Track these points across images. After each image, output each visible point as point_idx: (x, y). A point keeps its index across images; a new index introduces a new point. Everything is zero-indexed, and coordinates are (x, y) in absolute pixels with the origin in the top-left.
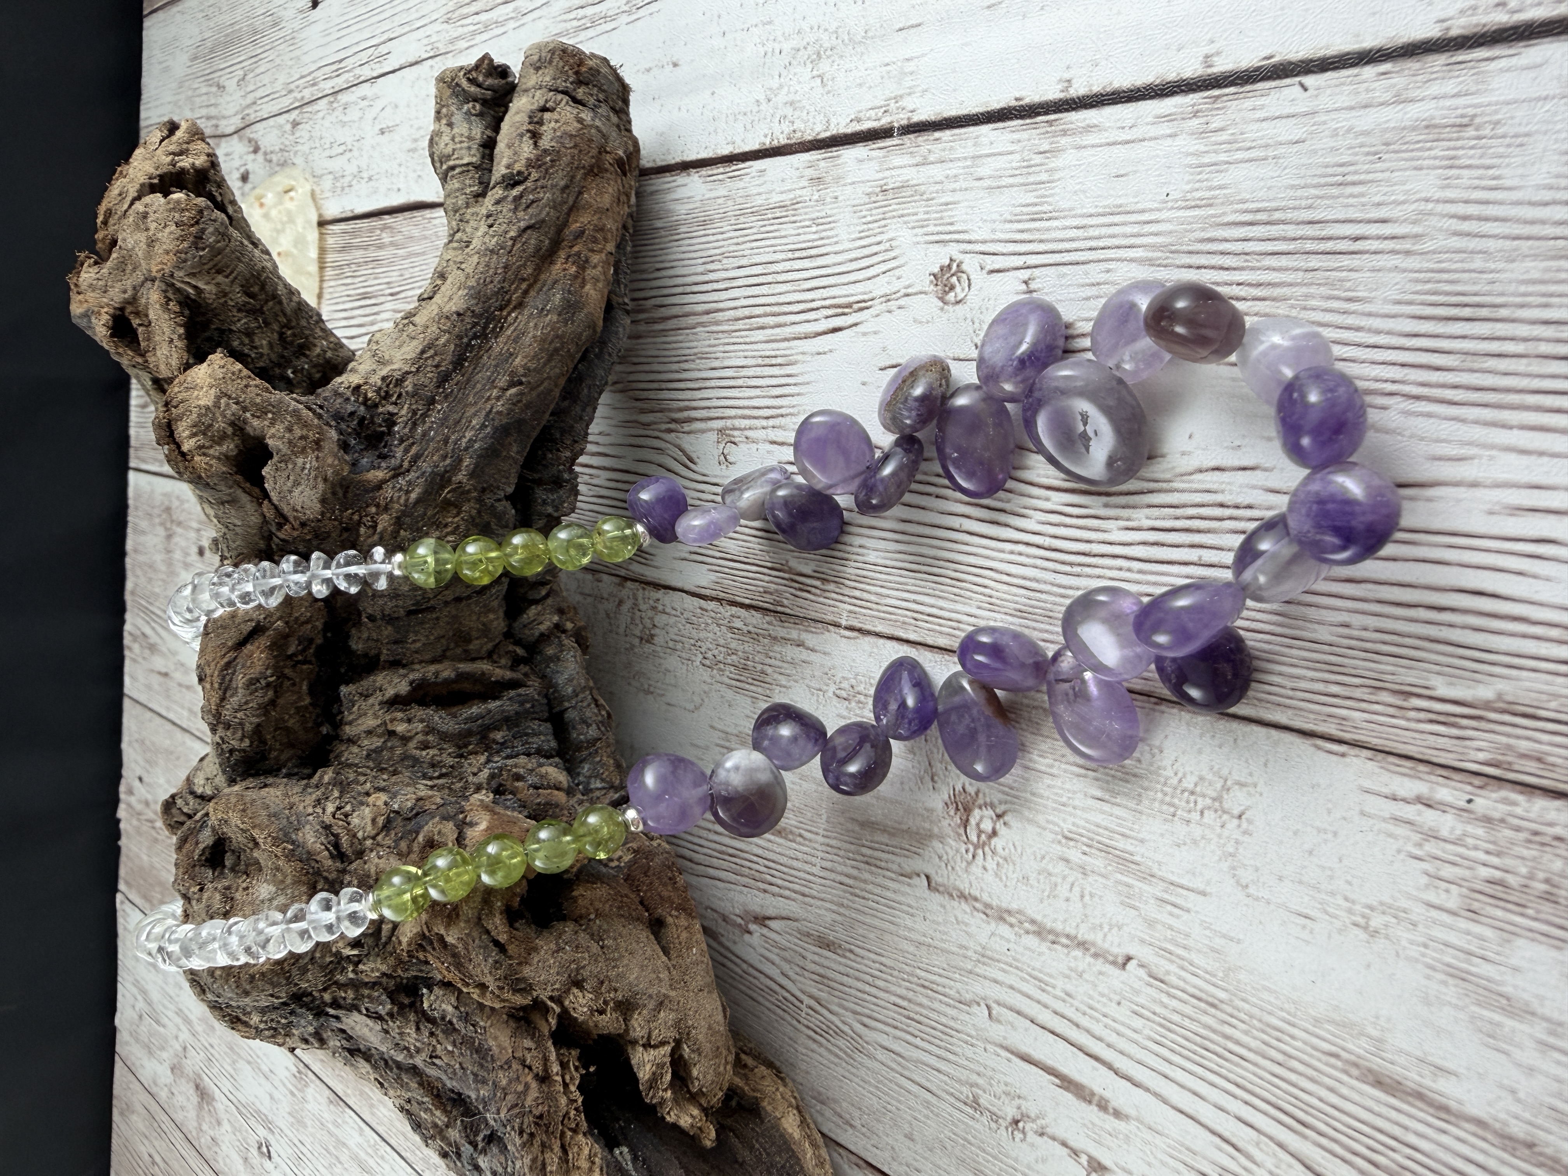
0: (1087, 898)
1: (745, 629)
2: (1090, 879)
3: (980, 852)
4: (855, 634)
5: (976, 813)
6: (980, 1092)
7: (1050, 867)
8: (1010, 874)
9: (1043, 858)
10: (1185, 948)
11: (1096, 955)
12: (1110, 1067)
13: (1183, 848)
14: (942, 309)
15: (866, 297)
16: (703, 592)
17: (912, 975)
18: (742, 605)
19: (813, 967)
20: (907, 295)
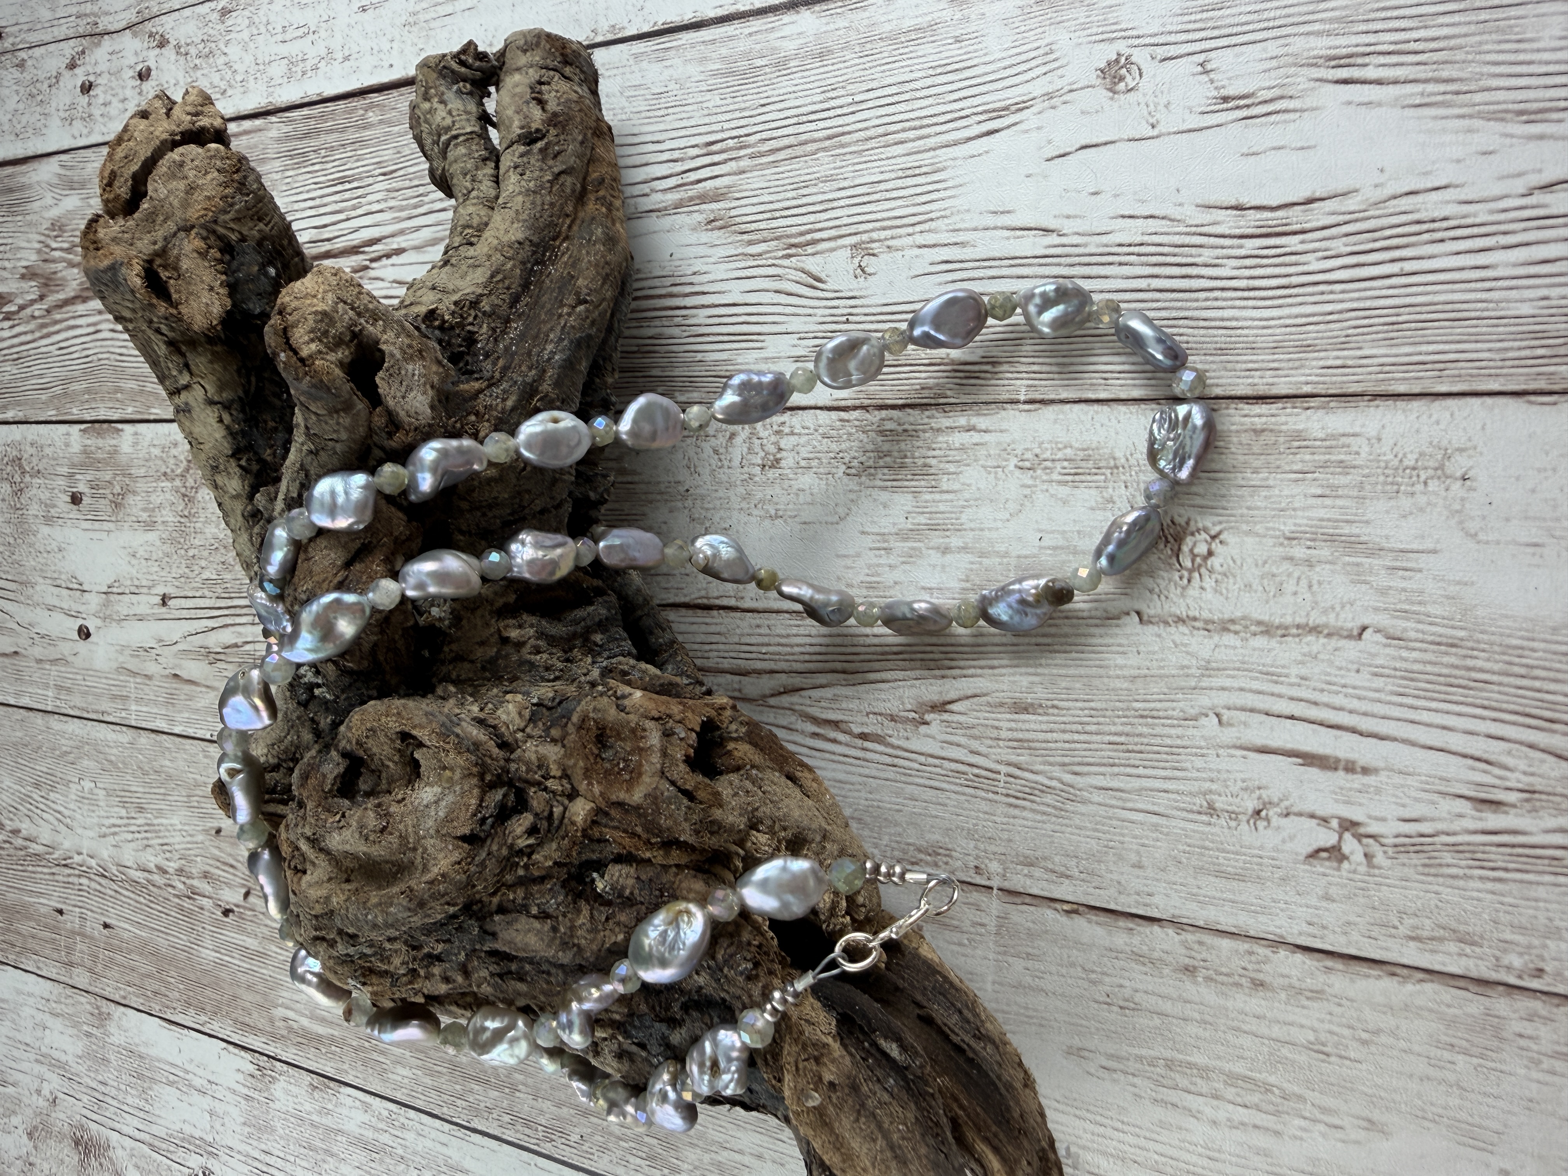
0: (1315, 587)
1: (900, 429)
2: (1318, 569)
3: (1196, 575)
4: (1037, 406)
5: (1189, 541)
6: (1214, 797)
7: (1274, 570)
8: (1230, 586)
9: (1265, 562)
10: (1420, 603)
11: (1329, 635)
12: (1354, 731)
13: (1410, 518)
14: (1112, 99)
15: (1025, 98)
16: (843, 403)
17: (1128, 709)
18: (893, 407)
19: (1010, 735)
20: (1071, 91)
